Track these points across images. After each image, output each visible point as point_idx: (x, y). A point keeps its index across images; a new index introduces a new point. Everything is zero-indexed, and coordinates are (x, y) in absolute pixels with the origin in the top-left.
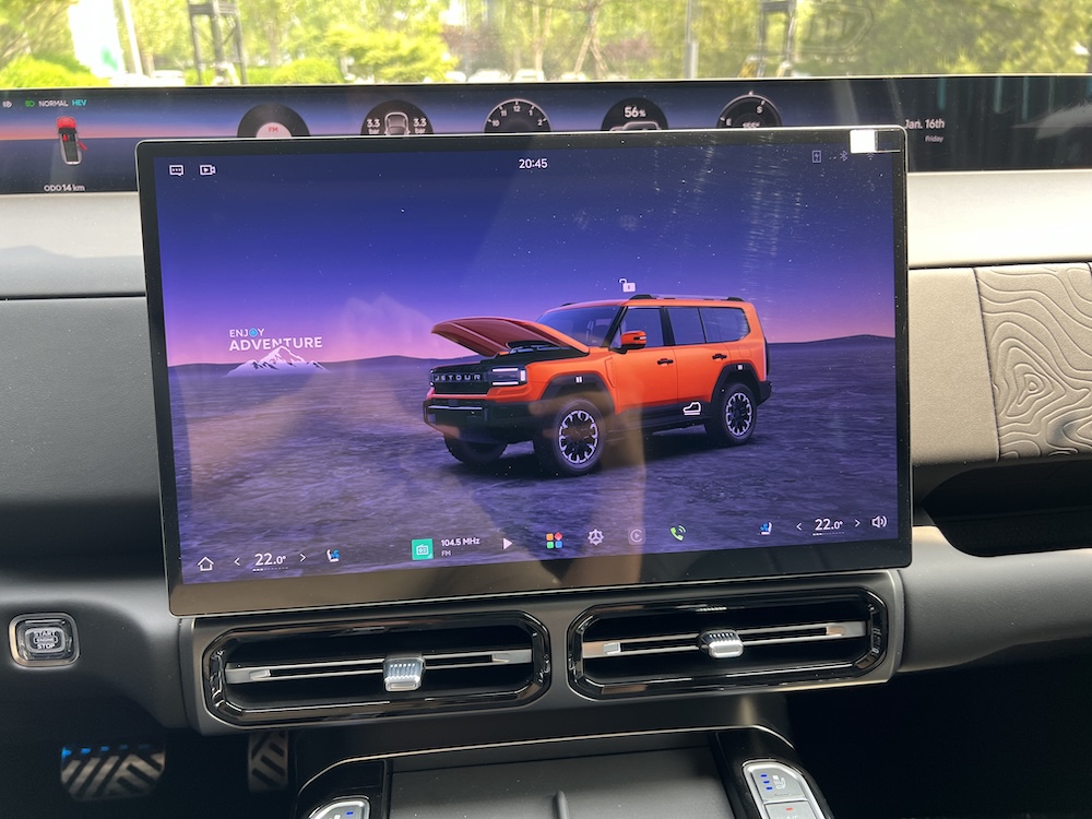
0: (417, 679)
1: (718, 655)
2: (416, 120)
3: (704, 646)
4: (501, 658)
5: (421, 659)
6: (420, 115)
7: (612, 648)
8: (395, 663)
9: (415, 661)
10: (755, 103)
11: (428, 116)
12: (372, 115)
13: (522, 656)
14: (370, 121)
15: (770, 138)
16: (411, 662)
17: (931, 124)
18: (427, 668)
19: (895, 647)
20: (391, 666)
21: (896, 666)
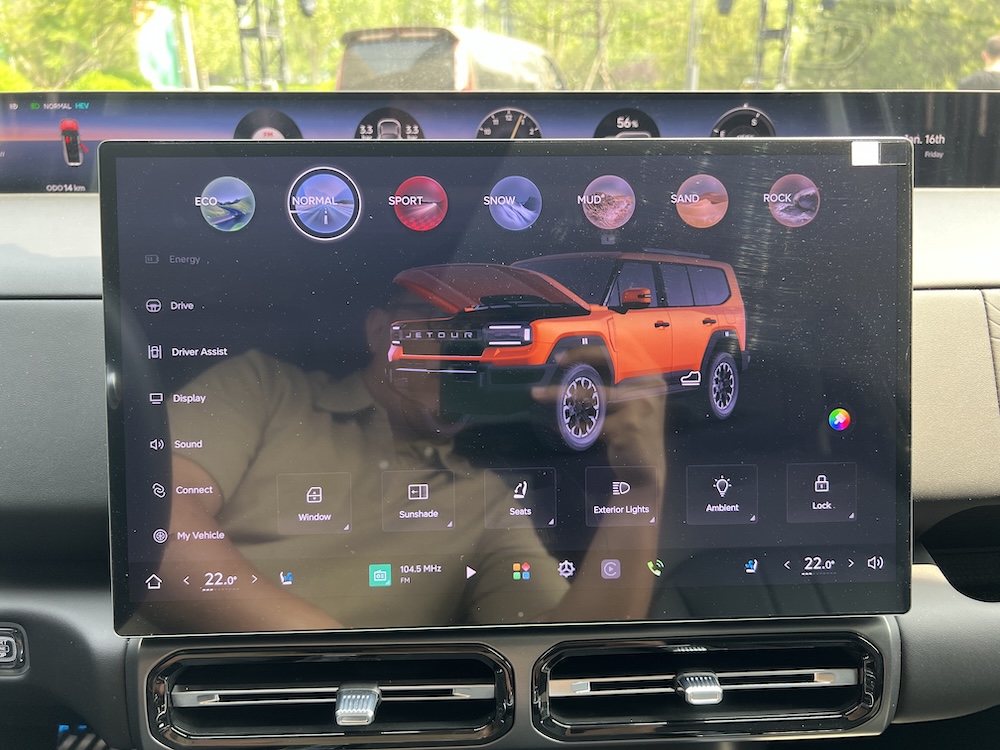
0: (371, 713)
1: (695, 701)
2: (409, 128)
3: (680, 689)
4: (463, 692)
5: (376, 690)
6: (413, 123)
7: (581, 687)
8: (348, 693)
9: (370, 692)
10: (750, 116)
11: (420, 124)
12: (365, 122)
13: (484, 691)
14: (363, 128)
15: (764, 148)
16: (365, 693)
17: (930, 139)
18: (384, 698)
19: (890, 699)
20: (344, 697)
21: (890, 719)
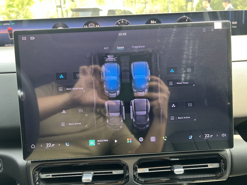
0: (91, 179)
1: (176, 173)
3: (172, 170)
4: (115, 172)
6: (98, 24)
7: (146, 170)
9: (91, 173)
10: (186, 18)
13: (120, 172)
14: (85, 26)
15: (190, 25)
17: (233, 23)
18: (94, 175)
19: (228, 171)
20: (84, 175)
21: (228, 176)
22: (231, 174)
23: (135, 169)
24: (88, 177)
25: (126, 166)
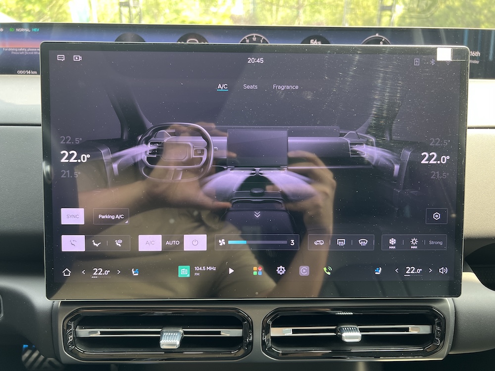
0: (178, 343)
1: (347, 340)
3: (339, 334)
4: (226, 333)
5: (181, 331)
6: (205, 41)
7: (287, 332)
8: (167, 332)
9: (178, 332)
10: (380, 39)
11: (209, 42)
12: (180, 40)
13: (237, 332)
16: (175, 332)
17: (473, 54)
18: (185, 335)
19: (449, 341)
20: (165, 334)
21: (448, 352)
22: (453, 347)
23: (266, 329)
24: (173, 339)
25: (248, 321)
